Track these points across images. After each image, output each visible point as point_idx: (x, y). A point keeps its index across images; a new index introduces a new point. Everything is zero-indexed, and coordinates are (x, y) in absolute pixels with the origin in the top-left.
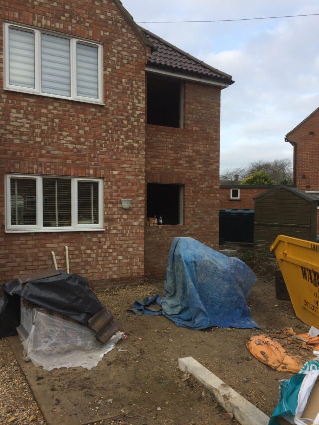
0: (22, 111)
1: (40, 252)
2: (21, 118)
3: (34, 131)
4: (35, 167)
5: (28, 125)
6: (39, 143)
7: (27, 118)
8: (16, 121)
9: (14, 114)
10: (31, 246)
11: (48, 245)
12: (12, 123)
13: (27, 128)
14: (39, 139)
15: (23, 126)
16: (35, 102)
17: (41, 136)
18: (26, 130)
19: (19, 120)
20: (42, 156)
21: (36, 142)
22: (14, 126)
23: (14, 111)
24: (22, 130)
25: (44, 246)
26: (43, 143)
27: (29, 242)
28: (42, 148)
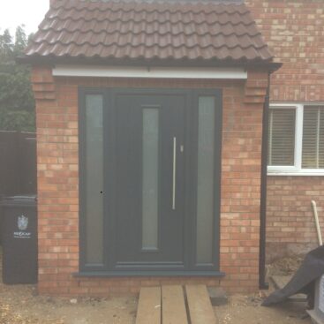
0: (285, 21)
1: (297, 200)
2: (283, 31)
3: (298, 45)
4: (297, 91)
5: (290, 39)
6: (303, 60)
7: (290, 29)
8: (277, 35)
9: (276, 26)
10: (287, 192)
11: (308, 193)
12: (272, 38)
13: (290, 42)
14: (302, 55)
15: (284, 40)
16: (301, 7)
17: (305, 51)
18: (288, 45)
19: (281, 33)
20: (305, 77)
21: (299, 59)
22: (274, 41)
23: (275, 22)
24: (283, 45)
25: (302, 193)
26: (307, 60)
27: (286, 188)
28: (306, 67)
